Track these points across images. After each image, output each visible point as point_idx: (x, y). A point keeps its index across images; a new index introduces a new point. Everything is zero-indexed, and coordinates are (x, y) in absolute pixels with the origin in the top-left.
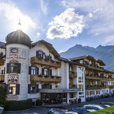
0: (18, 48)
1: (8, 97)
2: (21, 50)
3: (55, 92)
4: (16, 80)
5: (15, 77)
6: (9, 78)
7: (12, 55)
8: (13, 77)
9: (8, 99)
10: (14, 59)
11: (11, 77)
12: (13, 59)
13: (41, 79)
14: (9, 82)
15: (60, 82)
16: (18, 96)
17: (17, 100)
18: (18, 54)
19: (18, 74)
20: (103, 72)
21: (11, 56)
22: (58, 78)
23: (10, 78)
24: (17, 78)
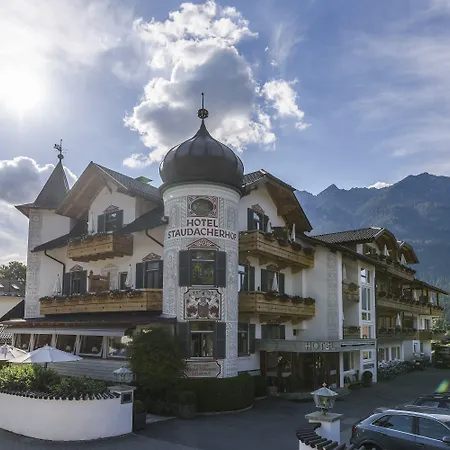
0: (215, 199)
1: (191, 366)
2: (225, 207)
3: (320, 350)
4: (215, 310)
5: (210, 300)
6: (188, 301)
7: (197, 222)
8: (203, 300)
9: (191, 372)
10: (206, 236)
11: (196, 299)
12: (202, 236)
13: (270, 306)
14: (189, 315)
15: (311, 317)
16: (220, 362)
17: (220, 377)
18: (217, 220)
19: (219, 289)
20: (410, 283)
21: (195, 227)
22: (310, 301)
23: (194, 303)
24: (217, 301)
